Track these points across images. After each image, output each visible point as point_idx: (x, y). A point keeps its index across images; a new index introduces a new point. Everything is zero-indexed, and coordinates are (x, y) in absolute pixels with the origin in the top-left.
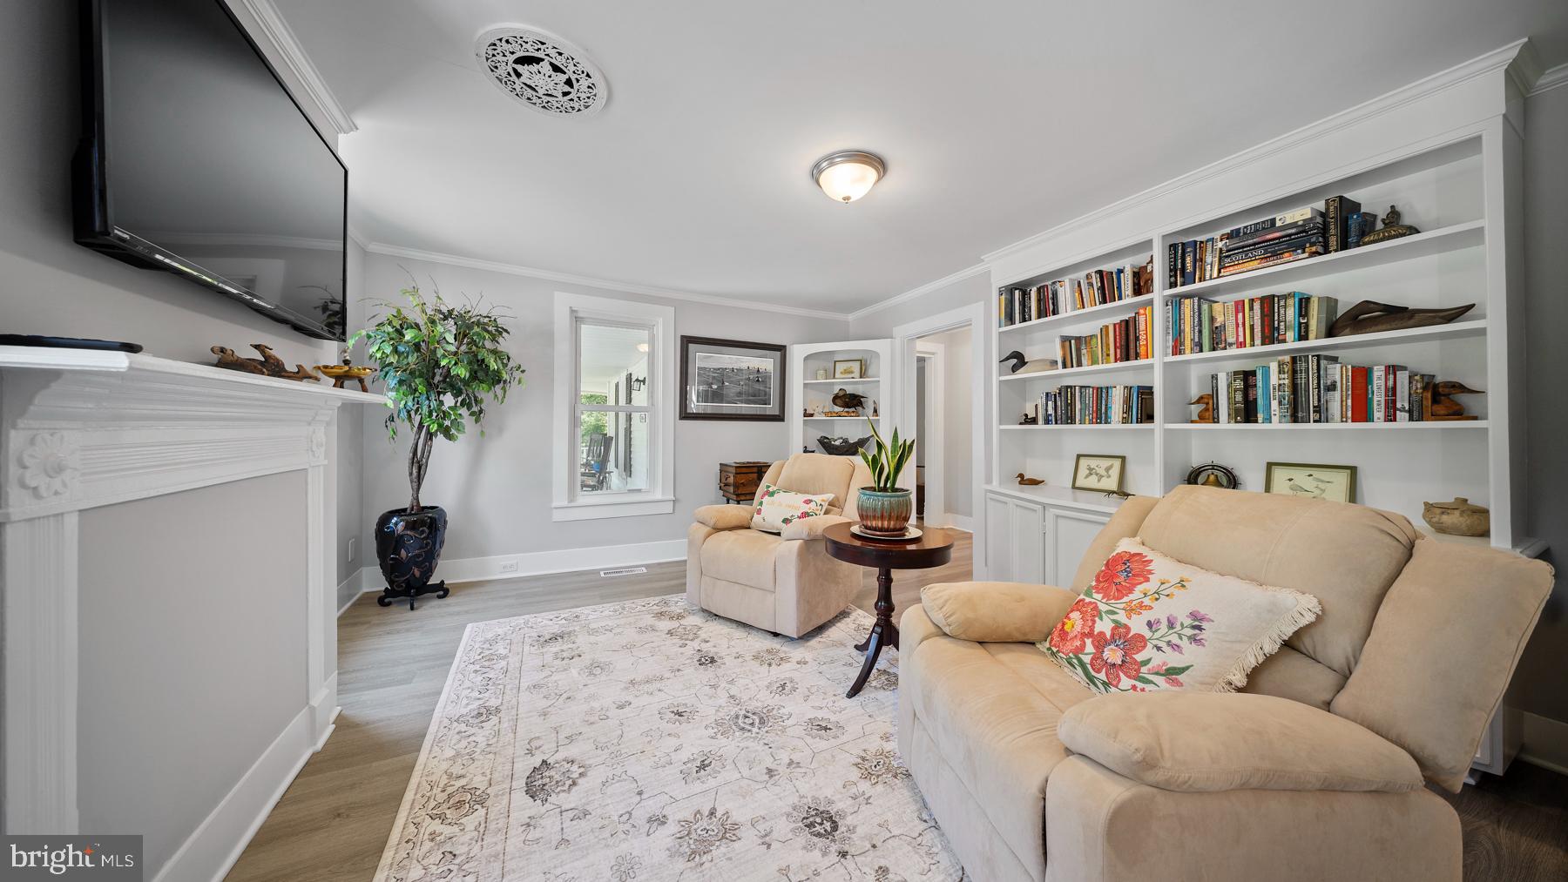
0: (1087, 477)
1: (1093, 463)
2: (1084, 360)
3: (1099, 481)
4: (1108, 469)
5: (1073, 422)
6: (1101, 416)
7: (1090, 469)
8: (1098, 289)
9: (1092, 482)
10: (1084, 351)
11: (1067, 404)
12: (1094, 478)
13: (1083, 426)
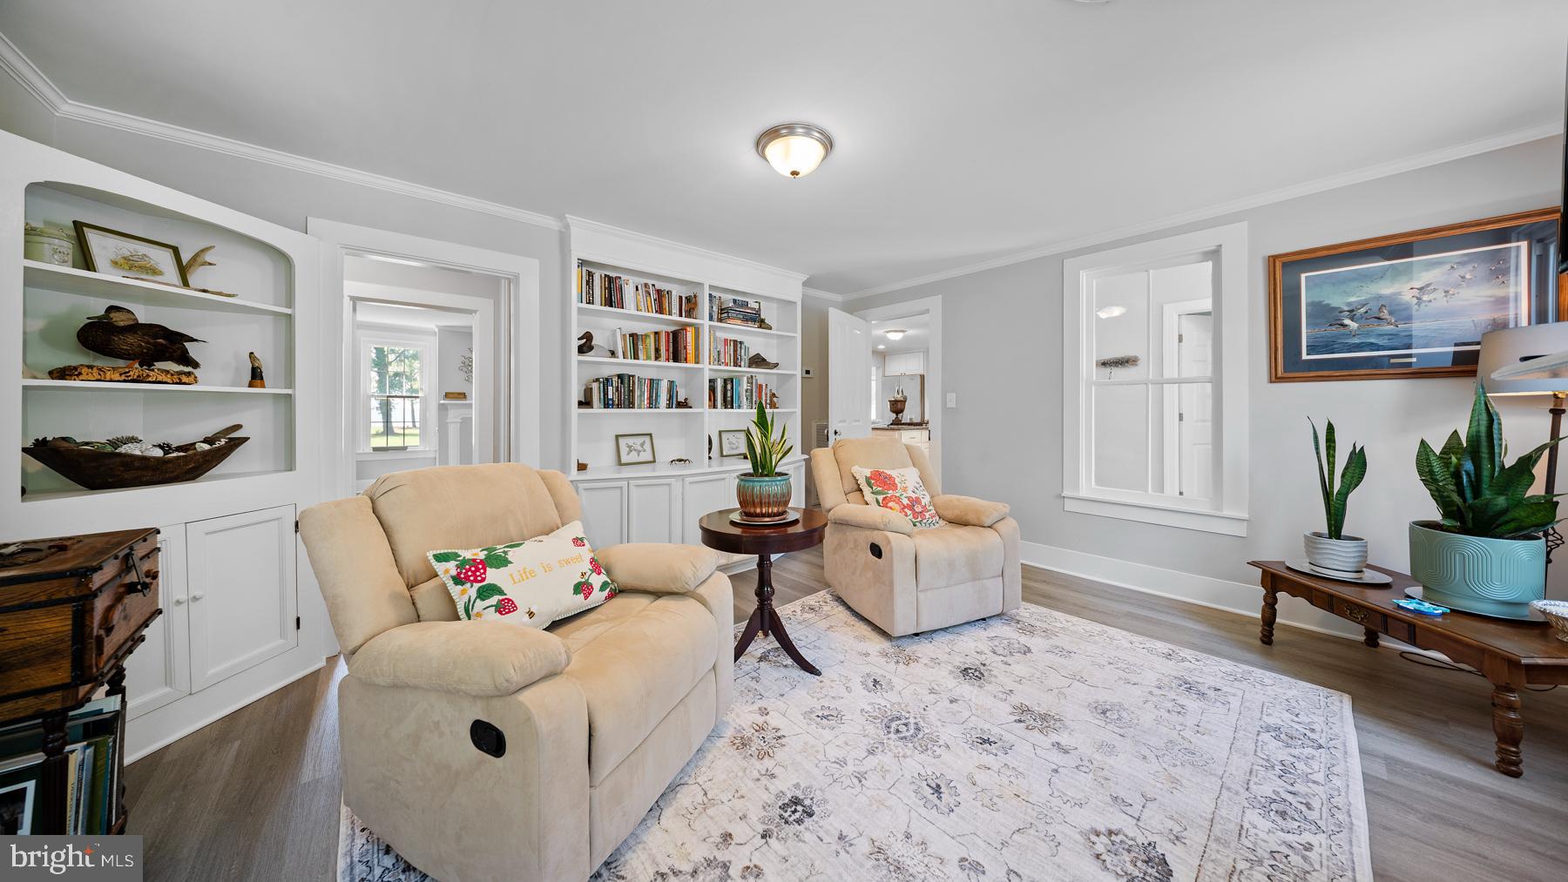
0: (628, 454)
1: (630, 441)
2: (641, 355)
3: (639, 455)
4: (642, 445)
5: (633, 407)
6: (653, 403)
7: (630, 447)
8: (655, 300)
9: (633, 457)
10: (640, 347)
11: (629, 391)
12: (634, 454)
13: (640, 411)
